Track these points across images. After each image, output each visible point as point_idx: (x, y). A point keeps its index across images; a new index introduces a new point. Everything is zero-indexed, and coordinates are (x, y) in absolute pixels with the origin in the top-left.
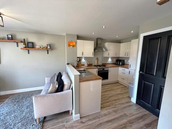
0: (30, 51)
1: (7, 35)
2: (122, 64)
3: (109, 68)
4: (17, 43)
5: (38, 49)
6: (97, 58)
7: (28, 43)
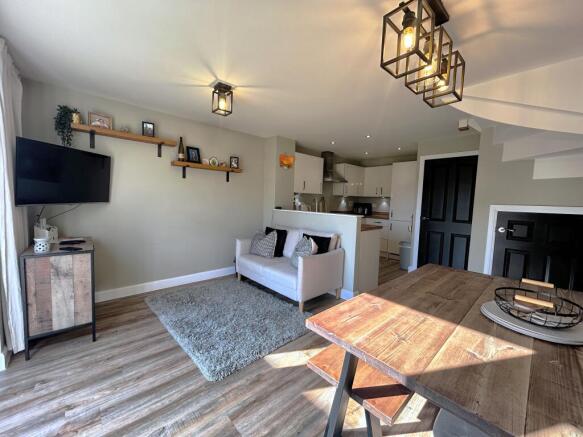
0: (187, 169)
1: (143, 123)
2: (368, 212)
4: (160, 146)
5: (209, 168)
7: (188, 148)
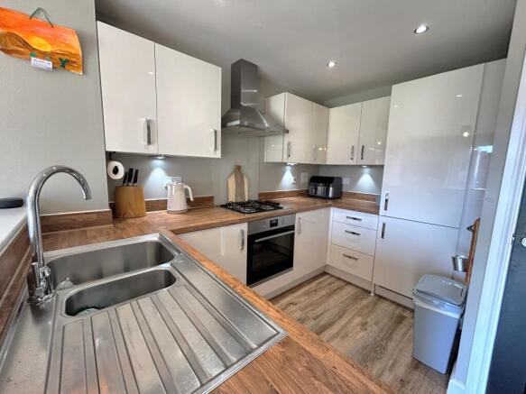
2: (334, 193)
3: (298, 215)
6: (238, 168)
